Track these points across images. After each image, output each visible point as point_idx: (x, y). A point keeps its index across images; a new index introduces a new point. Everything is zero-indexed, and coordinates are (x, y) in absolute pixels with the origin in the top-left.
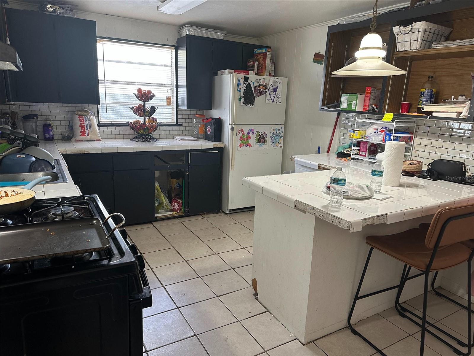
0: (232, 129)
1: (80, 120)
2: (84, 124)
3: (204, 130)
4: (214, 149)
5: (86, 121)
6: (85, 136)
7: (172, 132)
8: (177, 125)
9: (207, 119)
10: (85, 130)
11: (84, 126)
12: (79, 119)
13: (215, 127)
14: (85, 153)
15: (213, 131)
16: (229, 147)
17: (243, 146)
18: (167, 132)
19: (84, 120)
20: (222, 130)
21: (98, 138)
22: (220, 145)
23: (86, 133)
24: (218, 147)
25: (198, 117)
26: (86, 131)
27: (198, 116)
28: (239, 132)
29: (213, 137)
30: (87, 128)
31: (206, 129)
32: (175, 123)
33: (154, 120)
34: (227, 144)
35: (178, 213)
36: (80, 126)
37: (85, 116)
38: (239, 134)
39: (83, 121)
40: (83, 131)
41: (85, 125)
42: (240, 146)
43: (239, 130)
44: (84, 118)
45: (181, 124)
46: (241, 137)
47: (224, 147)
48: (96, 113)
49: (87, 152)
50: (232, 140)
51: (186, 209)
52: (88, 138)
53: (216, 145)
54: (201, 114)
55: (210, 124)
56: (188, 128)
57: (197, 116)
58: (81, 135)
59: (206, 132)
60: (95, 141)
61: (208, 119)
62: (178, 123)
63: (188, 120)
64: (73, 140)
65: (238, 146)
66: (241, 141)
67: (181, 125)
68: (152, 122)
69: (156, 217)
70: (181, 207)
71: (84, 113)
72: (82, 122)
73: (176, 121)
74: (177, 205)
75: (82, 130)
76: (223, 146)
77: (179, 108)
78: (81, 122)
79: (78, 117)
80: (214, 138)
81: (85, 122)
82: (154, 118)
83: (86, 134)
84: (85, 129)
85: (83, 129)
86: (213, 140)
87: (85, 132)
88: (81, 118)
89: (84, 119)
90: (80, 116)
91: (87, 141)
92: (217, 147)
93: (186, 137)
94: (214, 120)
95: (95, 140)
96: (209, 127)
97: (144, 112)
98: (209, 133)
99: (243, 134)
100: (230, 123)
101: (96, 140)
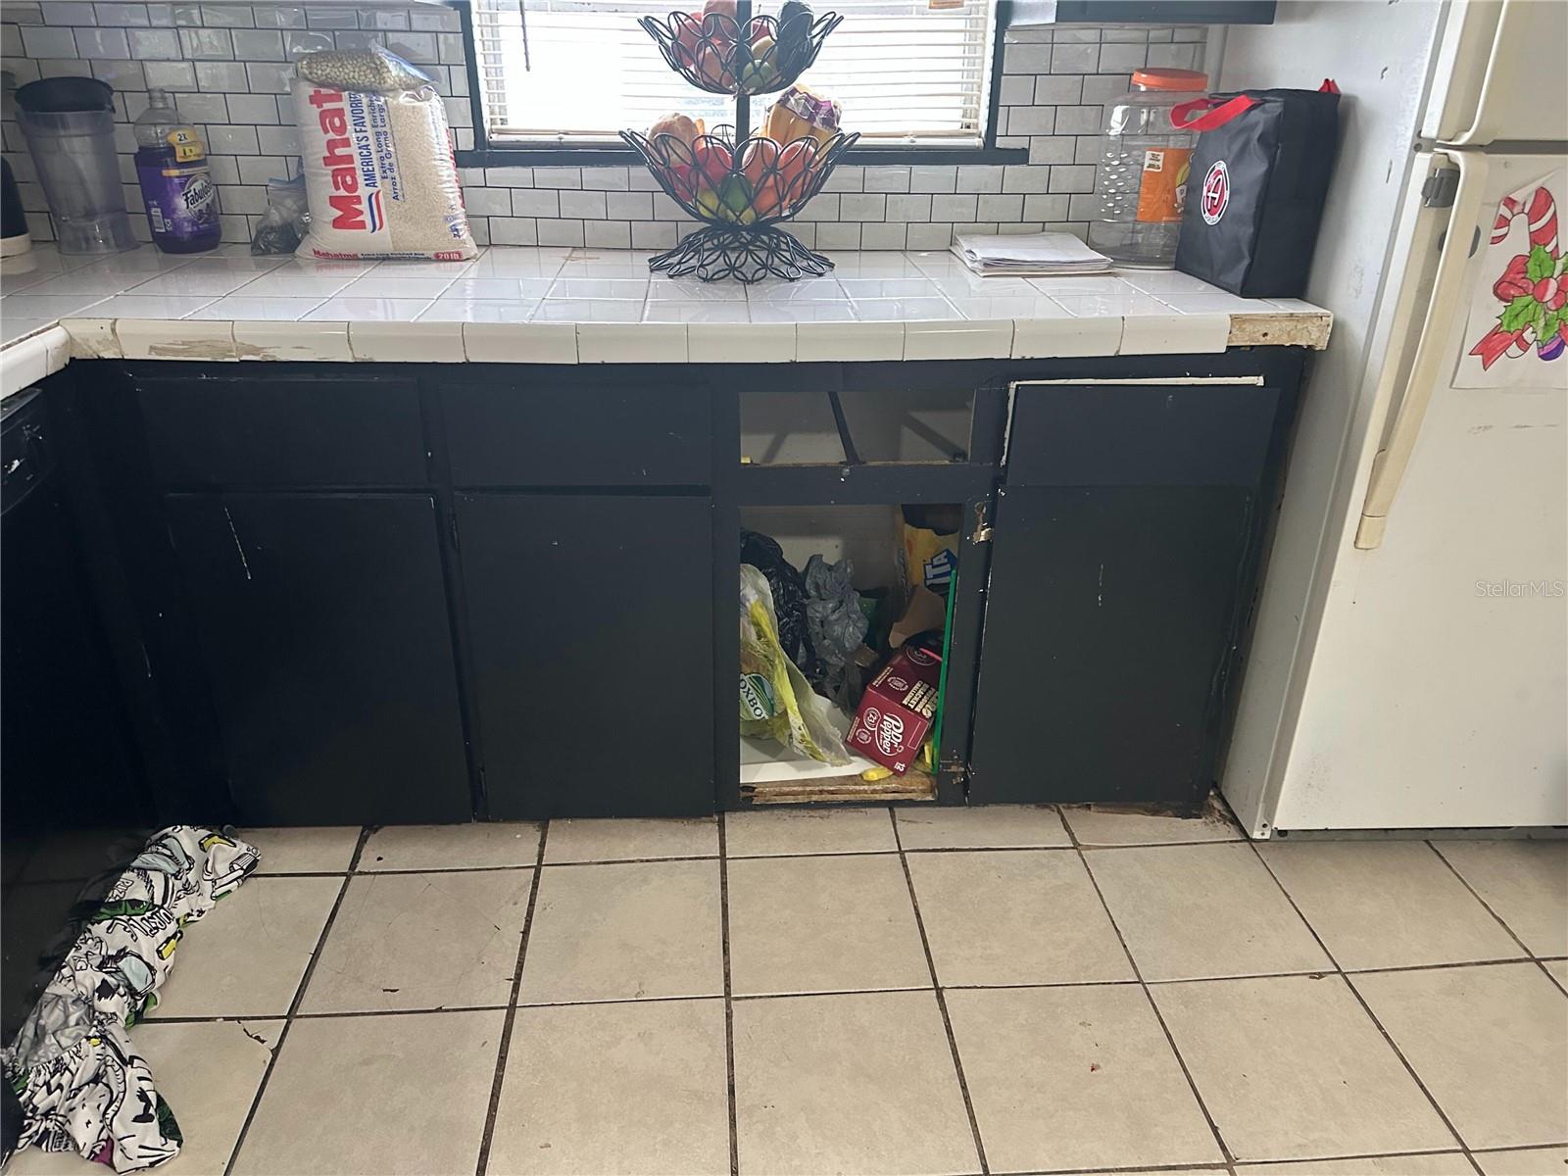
0: (1442, 189)
1: (323, 115)
2: (346, 143)
3: (1180, 193)
4: (1235, 358)
5: (359, 122)
6: (362, 225)
7: (945, 209)
8: (989, 153)
9: (1216, 105)
10: (353, 187)
11: (349, 159)
12: (315, 111)
13: (1269, 173)
14: (244, 358)
15: (1246, 204)
16: (1375, 357)
17: (1514, 349)
18: (916, 208)
19: (349, 118)
20: (1335, 194)
21: (446, 245)
22: (1289, 325)
23: (364, 206)
24: (1269, 341)
25: (1149, 91)
26: (363, 191)
27: (1154, 80)
28: (1503, 222)
29: (1239, 259)
30: (370, 178)
31: (1194, 188)
32: (977, 142)
33: (812, 119)
34: (1358, 329)
35: (896, 773)
36: (327, 161)
37: (356, 89)
38: (1496, 240)
39: (343, 129)
40: (342, 192)
41: (353, 150)
42: (1489, 349)
43: (1510, 202)
44: (345, 104)
45: (1021, 143)
46: (1518, 265)
47: (1322, 345)
48: (460, 76)
49: (256, 350)
50: (1412, 294)
51: (954, 769)
52: (382, 240)
53: (1248, 327)
54: (1185, 67)
55: (1236, 147)
56: (1065, 179)
57: (1142, 83)
58: (338, 223)
59: (1190, 209)
60: (428, 260)
61: (1219, 100)
62: (1000, 143)
63: (1068, 121)
64: (304, 251)
65: (1469, 347)
66: (1500, 307)
67: (1020, 156)
68: (802, 129)
69: (750, 788)
70: (926, 739)
71: (350, 72)
72: (335, 130)
73: (983, 127)
74: (892, 732)
75: (337, 188)
76: (1313, 336)
77: (1015, 23)
78: (331, 135)
79: (312, 100)
80: (1246, 262)
81: (351, 134)
82: (817, 105)
83: (366, 218)
84: (354, 179)
85: (344, 182)
86: (1237, 275)
87: (358, 200)
88: (327, 106)
89: (348, 110)
90: (323, 91)
91: (385, 259)
92: (1263, 341)
93: (1040, 241)
94: (1275, 107)
95: (431, 254)
96: (1221, 166)
97: (743, 56)
98: (1211, 220)
99: (1538, 239)
100: (1430, 130)
101: (438, 258)
